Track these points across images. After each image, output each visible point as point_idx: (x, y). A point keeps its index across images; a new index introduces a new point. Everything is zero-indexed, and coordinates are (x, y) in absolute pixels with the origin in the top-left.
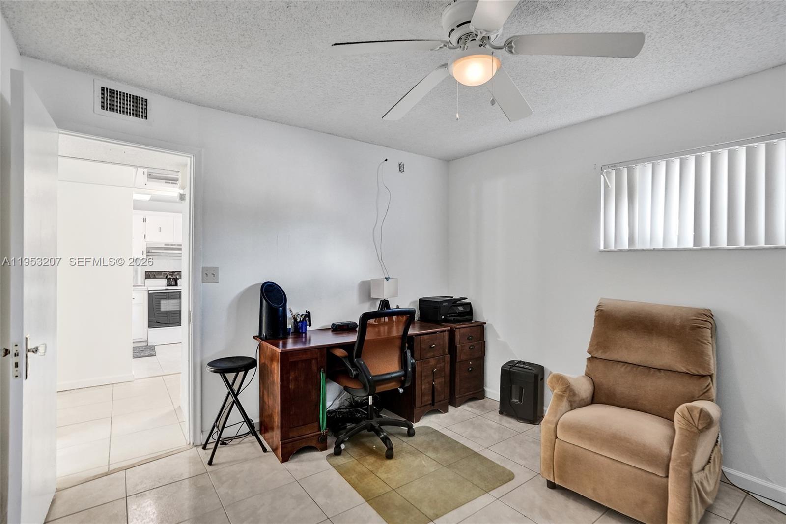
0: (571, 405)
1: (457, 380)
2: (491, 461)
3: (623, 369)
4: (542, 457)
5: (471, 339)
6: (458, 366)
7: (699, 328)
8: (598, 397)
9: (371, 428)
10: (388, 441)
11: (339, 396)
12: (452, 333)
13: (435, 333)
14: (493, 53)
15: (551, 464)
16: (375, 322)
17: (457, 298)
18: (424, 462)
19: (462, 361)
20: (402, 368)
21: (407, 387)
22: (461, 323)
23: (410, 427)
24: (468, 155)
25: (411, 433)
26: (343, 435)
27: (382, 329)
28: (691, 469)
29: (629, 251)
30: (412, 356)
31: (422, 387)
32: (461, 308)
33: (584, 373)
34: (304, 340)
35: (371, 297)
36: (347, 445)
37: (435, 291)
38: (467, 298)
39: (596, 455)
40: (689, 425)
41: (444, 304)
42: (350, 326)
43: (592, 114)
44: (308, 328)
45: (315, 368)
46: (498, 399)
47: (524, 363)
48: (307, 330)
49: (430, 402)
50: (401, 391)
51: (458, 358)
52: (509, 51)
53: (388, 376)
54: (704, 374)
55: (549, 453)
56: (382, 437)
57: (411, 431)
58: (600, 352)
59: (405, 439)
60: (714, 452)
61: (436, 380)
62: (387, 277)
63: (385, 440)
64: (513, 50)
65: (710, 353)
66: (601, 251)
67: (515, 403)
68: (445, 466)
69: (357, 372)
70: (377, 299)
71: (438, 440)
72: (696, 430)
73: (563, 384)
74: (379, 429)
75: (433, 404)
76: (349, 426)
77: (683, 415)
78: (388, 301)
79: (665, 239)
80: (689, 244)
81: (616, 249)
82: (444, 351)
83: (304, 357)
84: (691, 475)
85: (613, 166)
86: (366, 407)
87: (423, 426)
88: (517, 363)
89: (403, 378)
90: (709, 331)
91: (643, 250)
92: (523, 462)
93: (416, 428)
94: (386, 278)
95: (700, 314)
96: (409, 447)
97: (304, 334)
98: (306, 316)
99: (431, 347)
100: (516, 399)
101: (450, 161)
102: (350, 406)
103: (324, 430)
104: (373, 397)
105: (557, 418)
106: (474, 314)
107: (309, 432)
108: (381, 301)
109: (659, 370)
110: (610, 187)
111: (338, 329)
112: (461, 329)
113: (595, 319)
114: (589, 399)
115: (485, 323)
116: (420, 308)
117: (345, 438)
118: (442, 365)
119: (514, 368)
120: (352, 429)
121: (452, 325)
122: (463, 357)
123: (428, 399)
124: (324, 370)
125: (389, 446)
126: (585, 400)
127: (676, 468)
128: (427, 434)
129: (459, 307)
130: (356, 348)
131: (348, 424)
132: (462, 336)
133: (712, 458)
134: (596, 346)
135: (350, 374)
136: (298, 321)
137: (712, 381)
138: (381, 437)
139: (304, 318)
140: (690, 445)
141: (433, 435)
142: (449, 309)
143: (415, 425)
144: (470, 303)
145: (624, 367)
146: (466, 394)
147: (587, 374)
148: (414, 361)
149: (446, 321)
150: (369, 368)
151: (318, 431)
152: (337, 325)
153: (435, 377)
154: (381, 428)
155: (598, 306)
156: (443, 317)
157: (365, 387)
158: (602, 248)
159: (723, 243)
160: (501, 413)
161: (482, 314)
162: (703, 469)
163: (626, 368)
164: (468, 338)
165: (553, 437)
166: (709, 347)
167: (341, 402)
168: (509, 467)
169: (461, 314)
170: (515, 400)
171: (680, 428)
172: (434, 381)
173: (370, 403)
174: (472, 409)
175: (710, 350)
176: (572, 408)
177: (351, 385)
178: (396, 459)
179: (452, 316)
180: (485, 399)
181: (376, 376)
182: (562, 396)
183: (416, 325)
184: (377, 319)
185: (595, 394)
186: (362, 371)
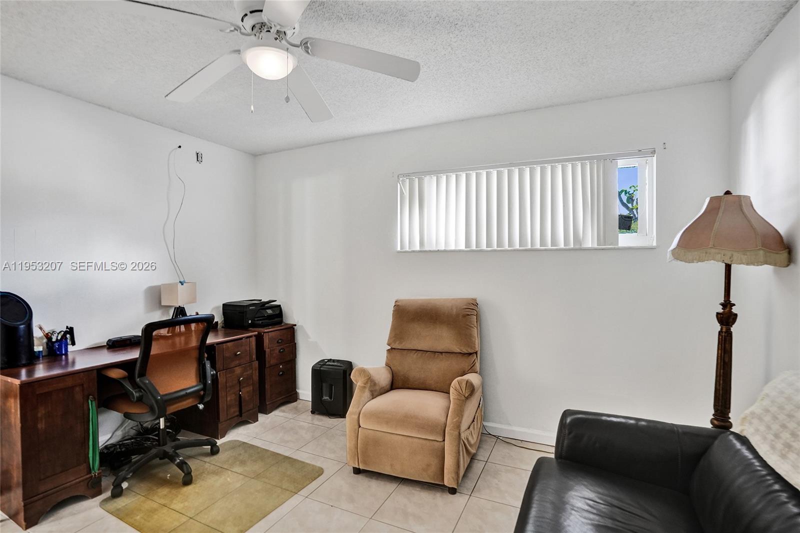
0: (372, 395)
1: (267, 386)
2: (301, 462)
3: (414, 356)
4: (348, 446)
5: (281, 342)
6: (267, 371)
7: (468, 315)
8: (397, 383)
9: (165, 456)
10: (184, 466)
11: (122, 425)
12: (259, 339)
13: (241, 339)
14: (288, 49)
15: (355, 452)
16: (168, 333)
17: (266, 301)
18: (229, 479)
19: (271, 366)
20: (200, 381)
21: (208, 401)
22: (270, 327)
23: (214, 445)
24: (276, 151)
25: (215, 451)
26: (124, 472)
27: (177, 340)
28: (460, 430)
29: (420, 251)
30: (213, 366)
31: (227, 399)
32: (269, 311)
33: (384, 363)
34: (63, 363)
35: (162, 304)
36: (131, 482)
37: (240, 295)
38: (276, 301)
39: (392, 436)
40: (459, 395)
41: (251, 308)
42: (132, 340)
43: (390, 126)
44: (71, 348)
45: (79, 396)
46: (310, 399)
47: (334, 361)
48: (69, 350)
49: (238, 413)
50: (201, 406)
51: (267, 362)
52: (306, 51)
53: (183, 393)
54: (472, 352)
55: (353, 442)
56: (178, 463)
57: (215, 449)
58: (398, 342)
59: (207, 459)
60: (477, 413)
61: (242, 390)
62: (182, 280)
63: (182, 465)
64: (310, 52)
65: (476, 335)
66: (399, 252)
67: (325, 401)
68: (253, 478)
69: (141, 394)
70: (170, 307)
71: (246, 452)
72: (464, 398)
73: (364, 376)
74: (174, 454)
75: (241, 415)
76: (135, 458)
77: (456, 387)
78: (184, 308)
79: (446, 243)
80: (462, 247)
81: (410, 250)
82: (251, 356)
83: (61, 385)
84: (460, 434)
85: (407, 175)
86: (157, 432)
87: (229, 441)
88: (327, 362)
89: (202, 393)
90: (475, 317)
91: (430, 251)
92: (332, 456)
93: (220, 445)
94: (180, 282)
95: (469, 304)
96: (212, 466)
97: (64, 357)
98: (66, 333)
99: (236, 355)
100: (326, 396)
101: (257, 155)
102: (137, 435)
103: (96, 471)
104: (165, 420)
105: (360, 409)
106: (284, 316)
107: (74, 478)
108: (175, 308)
109: (441, 353)
110: (405, 194)
111: (115, 345)
112: (270, 334)
113: (393, 313)
114: (389, 387)
115: (295, 325)
116: (224, 313)
117: (128, 474)
118: (249, 372)
119: (325, 366)
120: (139, 461)
121: (260, 329)
122: (273, 362)
123: (234, 410)
124: (94, 398)
125: (186, 472)
126: (385, 388)
127: (450, 431)
128: (233, 448)
129: (267, 310)
130: (138, 365)
131: (133, 457)
132: (270, 340)
133: (476, 418)
134: (393, 339)
135: (131, 397)
136: (54, 340)
137: (477, 357)
138: (176, 463)
139: (64, 336)
140: (460, 413)
141: (241, 448)
142: (257, 313)
143: (219, 442)
144: (280, 306)
145: (416, 354)
146: (278, 399)
147: (387, 365)
148: (215, 372)
149: (254, 325)
150: (157, 388)
151: (87, 474)
152: (114, 341)
153: (241, 387)
154: (177, 453)
155: (396, 302)
156: (250, 322)
157: (152, 410)
158: (399, 249)
159: (484, 247)
160: (313, 412)
161: (292, 316)
162: (469, 428)
163: (417, 355)
164: (278, 342)
165: (357, 427)
166: (474, 329)
167: (124, 432)
168: (318, 464)
169: (270, 317)
170: (326, 398)
171: (454, 398)
172: (240, 391)
173: (162, 426)
174: (285, 414)
175: (475, 332)
176: (374, 396)
177: (133, 410)
178: (195, 484)
179: (261, 320)
180: (298, 401)
181: (166, 395)
182: (364, 387)
183: (219, 332)
184: (171, 328)
185: (394, 381)
186: (147, 391)
